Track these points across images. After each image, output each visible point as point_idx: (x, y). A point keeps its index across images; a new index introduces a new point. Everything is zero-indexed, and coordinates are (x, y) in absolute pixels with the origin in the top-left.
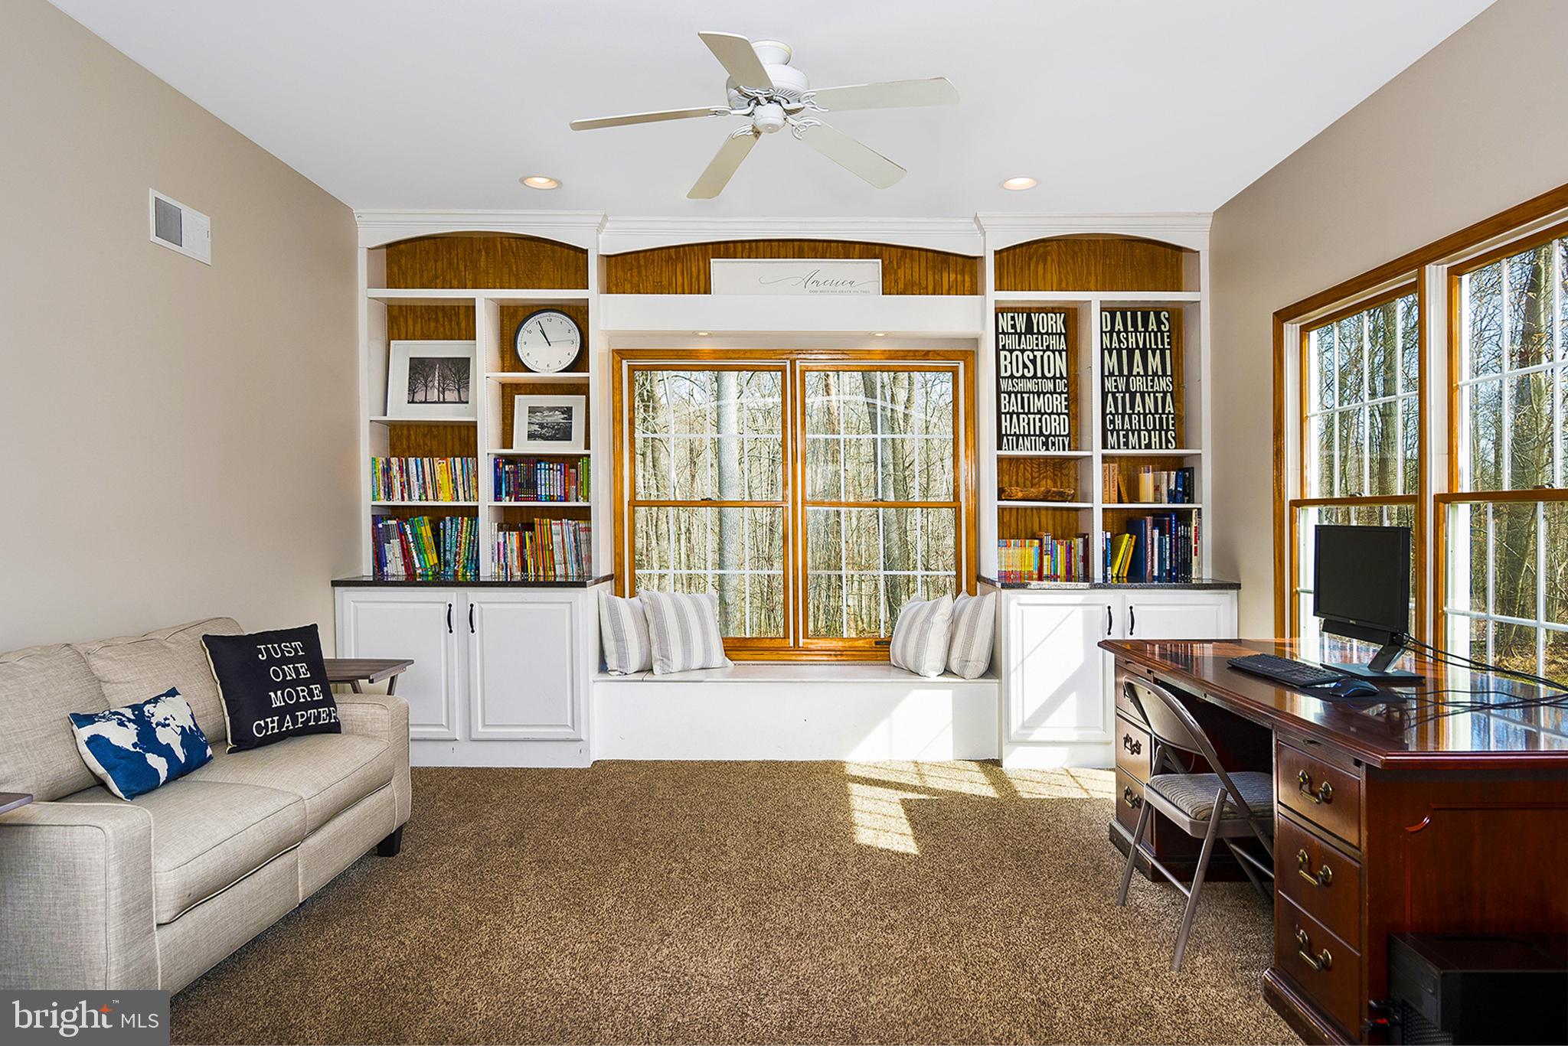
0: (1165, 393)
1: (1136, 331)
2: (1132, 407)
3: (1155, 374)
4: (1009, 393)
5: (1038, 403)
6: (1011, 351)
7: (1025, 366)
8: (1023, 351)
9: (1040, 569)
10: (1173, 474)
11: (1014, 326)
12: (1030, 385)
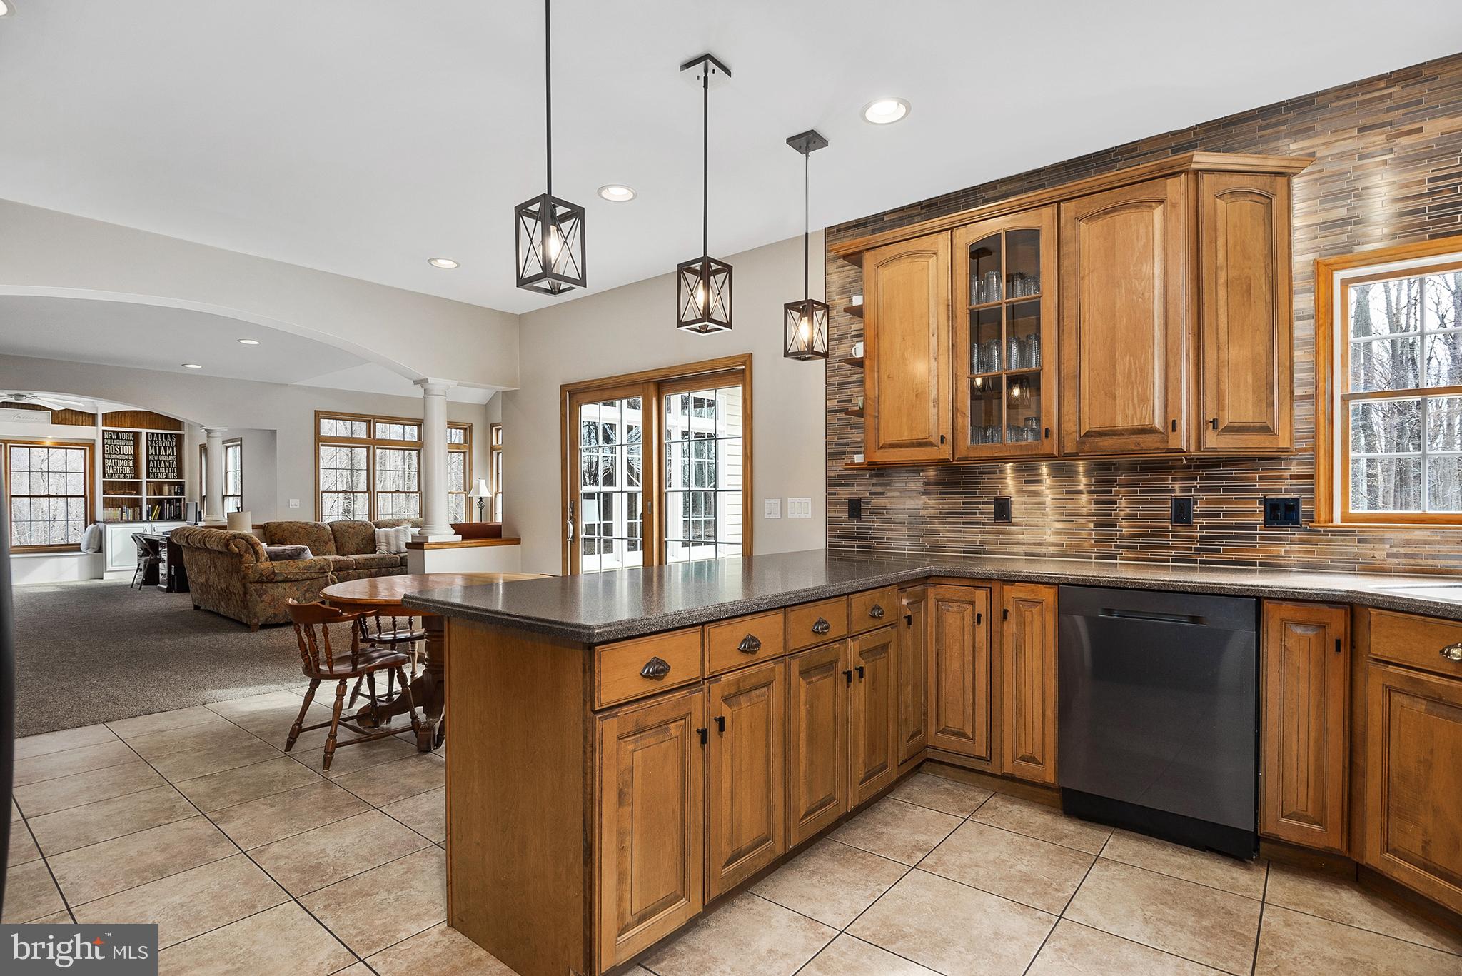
0: (173, 461)
1: (162, 440)
2: (160, 465)
3: (169, 455)
4: (109, 459)
5: (121, 463)
6: (110, 445)
7: (116, 450)
8: (115, 445)
9: (122, 518)
10: (176, 487)
11: (111, 437)
12: (118, 457)
